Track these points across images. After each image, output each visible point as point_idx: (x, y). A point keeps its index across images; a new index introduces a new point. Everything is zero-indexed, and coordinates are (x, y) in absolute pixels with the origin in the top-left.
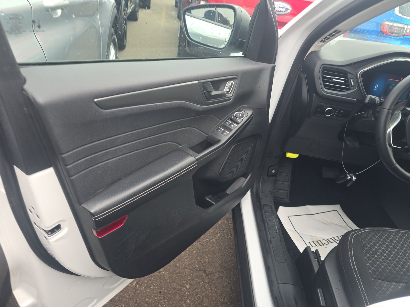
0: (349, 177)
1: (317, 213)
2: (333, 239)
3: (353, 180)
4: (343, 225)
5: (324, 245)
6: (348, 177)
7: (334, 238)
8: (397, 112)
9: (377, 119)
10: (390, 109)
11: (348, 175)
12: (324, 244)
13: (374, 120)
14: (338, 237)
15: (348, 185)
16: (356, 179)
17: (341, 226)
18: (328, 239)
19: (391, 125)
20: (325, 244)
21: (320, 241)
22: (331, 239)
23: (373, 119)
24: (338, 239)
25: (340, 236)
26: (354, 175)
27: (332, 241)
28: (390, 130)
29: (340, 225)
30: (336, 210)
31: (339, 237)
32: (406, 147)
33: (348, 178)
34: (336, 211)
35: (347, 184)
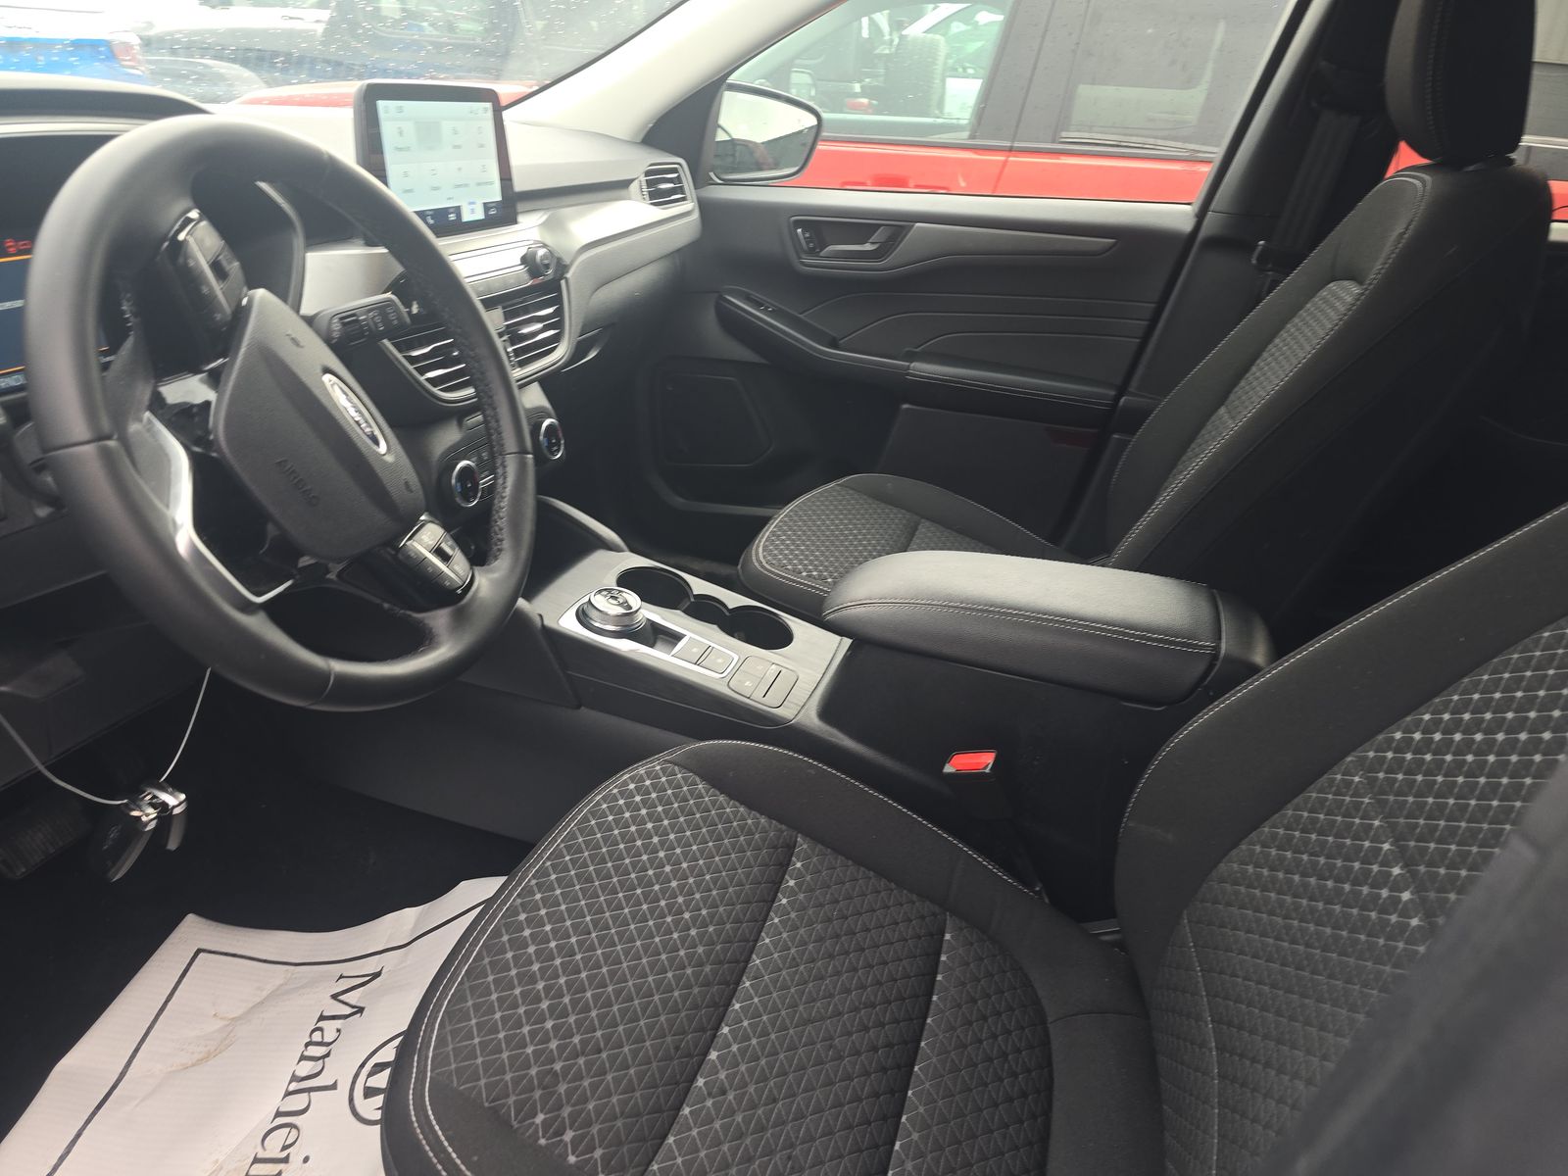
0: (147, 815)
1: (137, 1050)
2: (294, 1086)
3: (177, 811)
4: (278, 982)
5: (286, 1160)
6: (144, 819)
7: (294, 1078)
8: (134, 428)
9: (64, 502)
10: (100, 437)
11: (135, 813)
12: (284, 1154)
13: (50, 515)
14: (303, 1058)
15: (173, 845)
16: (183, 797)
17: (276, 995)
18: (279, 1114)
19: (167, 506)
20: (285, 1148)
21: (256, 1160)
22: (288, 1094)
23: (43, 512)
24: (311, 1063)
25: (307, 1045)
26: (163, 789)
27: (298, 1102)
28: (185, 537)
29: (265, 994)
30: (199, 951)
31: (306, 1053)
32: (305, 561)
33: (146, 824)
34: (201, 955)
35: (166, 844)
